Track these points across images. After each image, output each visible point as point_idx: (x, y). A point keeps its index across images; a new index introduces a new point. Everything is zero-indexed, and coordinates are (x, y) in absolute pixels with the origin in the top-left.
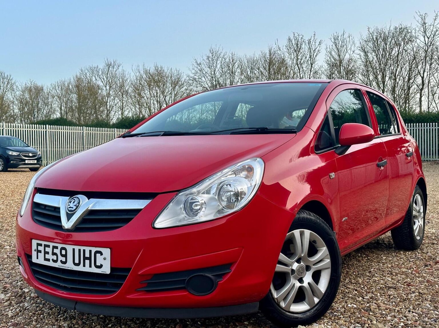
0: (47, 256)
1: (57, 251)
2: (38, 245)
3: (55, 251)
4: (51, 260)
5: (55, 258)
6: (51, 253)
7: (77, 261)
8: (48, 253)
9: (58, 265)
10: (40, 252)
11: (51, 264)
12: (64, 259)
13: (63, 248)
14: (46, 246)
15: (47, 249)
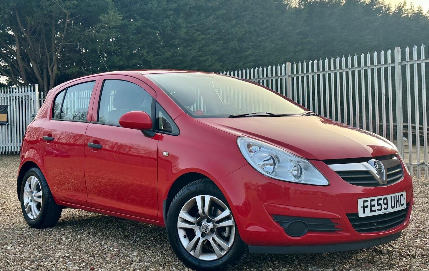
0: (373, 208)
1: (381, 202)
2: (364, 202)
3: (380, 202)
4: (377, 211)
5: (379, 207)
6: (376, 205)
7: (393, 205)
8: (374, 206)
9: (383, 212)
10: (367, 207)
11: (377, 213)
12: (385, 206)
13: (385, 199)
14: (371, 201)
15: (373, 203)
